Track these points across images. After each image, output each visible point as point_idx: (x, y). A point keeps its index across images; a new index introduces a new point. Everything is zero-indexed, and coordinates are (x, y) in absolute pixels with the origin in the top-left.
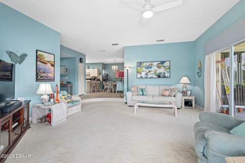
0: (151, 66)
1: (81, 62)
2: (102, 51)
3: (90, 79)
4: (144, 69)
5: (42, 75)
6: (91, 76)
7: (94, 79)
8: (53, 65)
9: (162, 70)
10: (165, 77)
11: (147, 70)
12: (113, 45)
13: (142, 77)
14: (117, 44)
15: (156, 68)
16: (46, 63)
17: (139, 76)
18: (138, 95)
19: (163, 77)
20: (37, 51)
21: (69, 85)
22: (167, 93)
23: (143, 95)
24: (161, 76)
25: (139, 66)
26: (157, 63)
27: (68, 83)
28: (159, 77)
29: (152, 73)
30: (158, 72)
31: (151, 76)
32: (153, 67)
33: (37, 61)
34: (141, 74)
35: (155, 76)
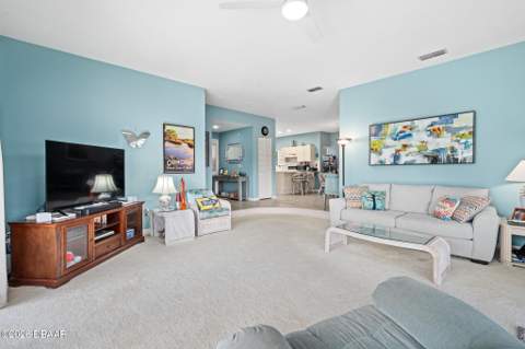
0: (408, 132)
1: (265, 135)
2: (298, 108)
3: (297, 168)
4: (389, 141)
5: (174, 162)
6: (299, 160)
7: (305, 166)
8: (191, 146)
9: (445, 141)
10: (456, 161)
11: (399, 144)
12: (311, 91)
13: (382, 163)
14: (319, 88)
15: (424, 137)
16: (179, 144)
17: (375, 158)
18: (360, 208)
19: (449, 162)
20: (164, 125)
21: (241, 179)
22: (450, 210)
23: (374, 208)
24: (443, 157)
25: (375, 135)
26: (429, 121)
27: (241, 175)
28: (435, 160)
29: (411, 149)
30: (431, 148)
31: (409, 159)
32: (414, 134)
33: (164, 141)
34: (380, 154)
35: (420, 159)
